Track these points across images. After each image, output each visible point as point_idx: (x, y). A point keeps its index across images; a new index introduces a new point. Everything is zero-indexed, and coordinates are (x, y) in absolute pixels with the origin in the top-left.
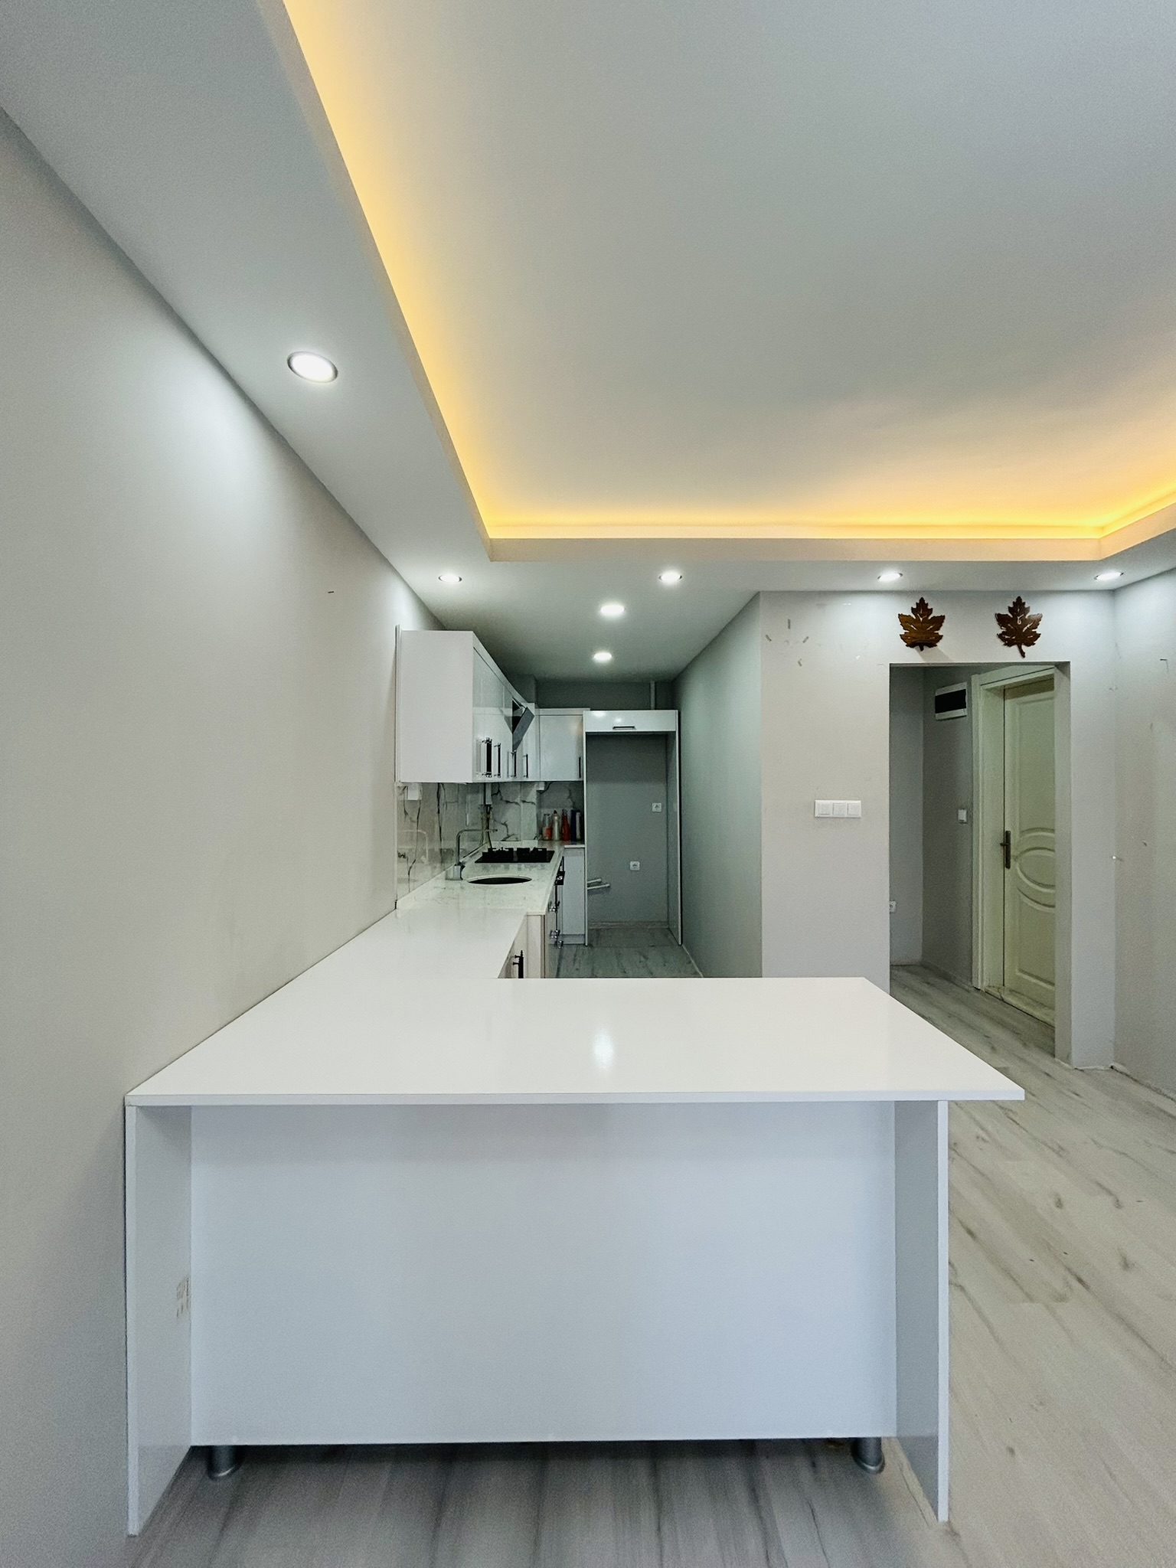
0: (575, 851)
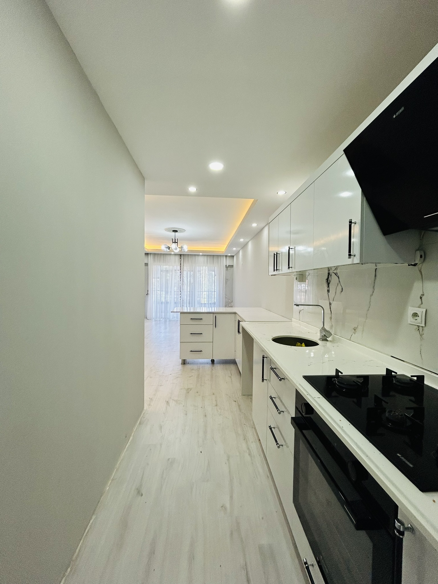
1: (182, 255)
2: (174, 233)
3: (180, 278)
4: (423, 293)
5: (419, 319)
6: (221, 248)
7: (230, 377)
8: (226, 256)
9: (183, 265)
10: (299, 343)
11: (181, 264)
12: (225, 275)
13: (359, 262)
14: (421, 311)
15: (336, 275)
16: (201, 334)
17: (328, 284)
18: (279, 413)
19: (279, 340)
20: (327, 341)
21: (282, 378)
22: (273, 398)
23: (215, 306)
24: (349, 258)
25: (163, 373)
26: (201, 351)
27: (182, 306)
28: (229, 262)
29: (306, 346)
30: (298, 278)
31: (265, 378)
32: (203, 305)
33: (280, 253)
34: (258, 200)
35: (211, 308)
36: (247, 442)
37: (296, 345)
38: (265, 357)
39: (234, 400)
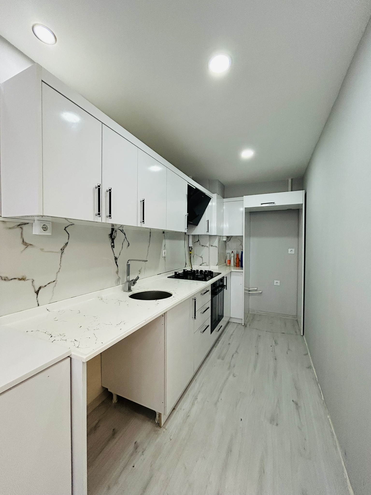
0: (239, 273)
4: (165, 244)
5: (165, 254)
15: (121, 231)
17: (113, 240)
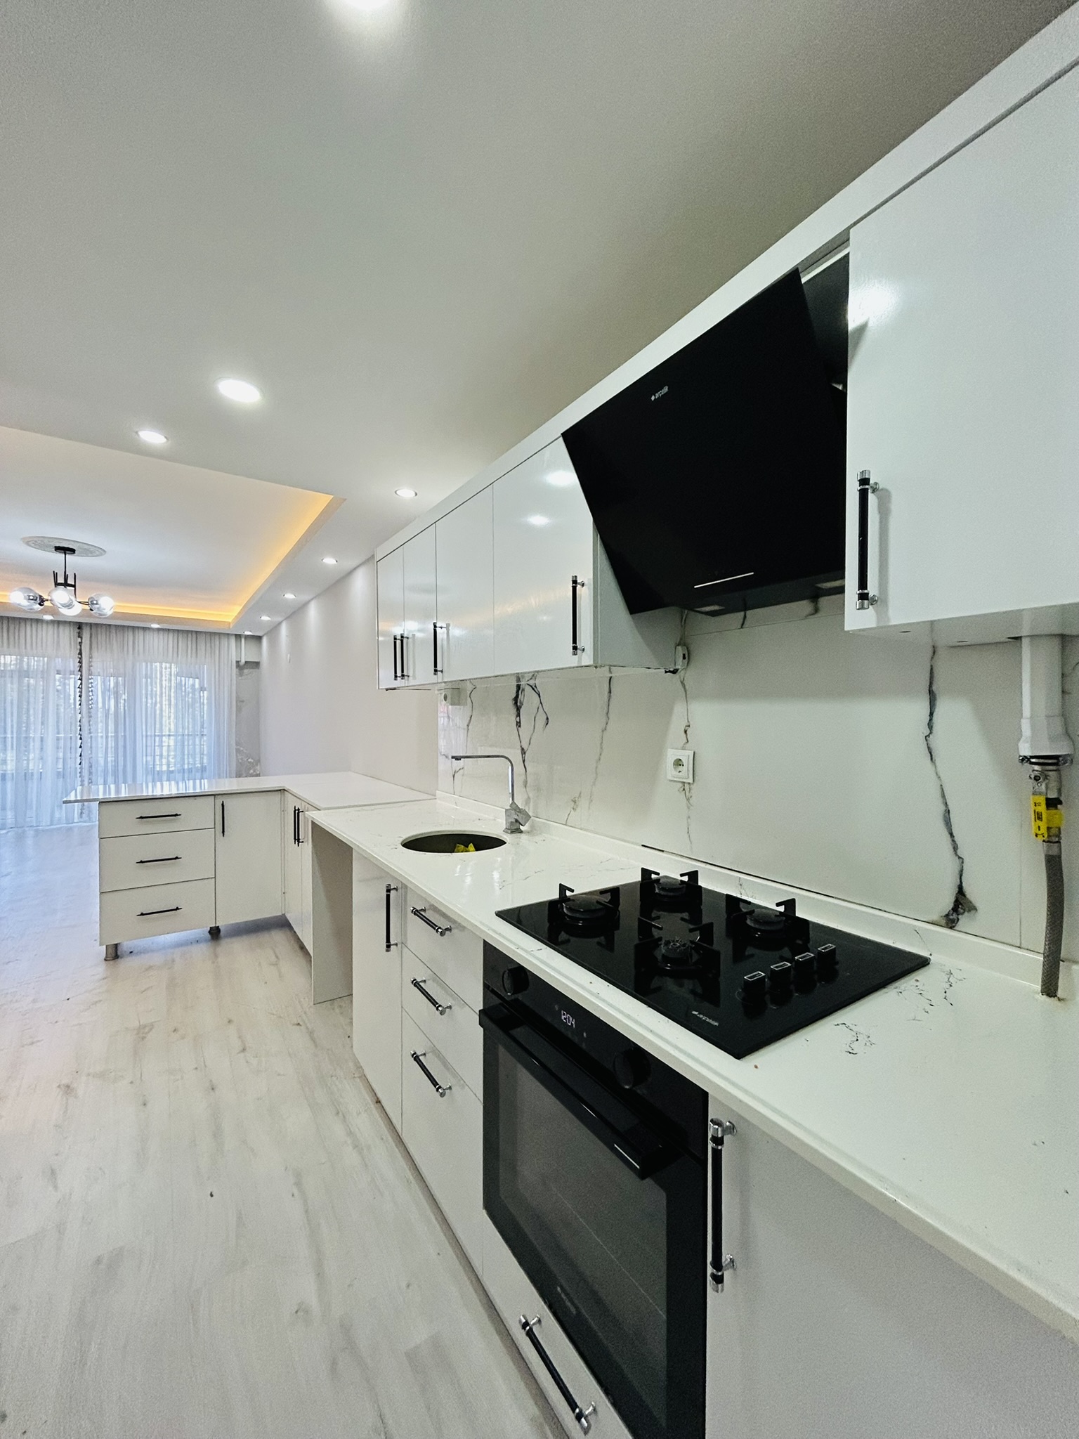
1: (84, 627)
2: (61, 556)
3: (80, 696)
4: (688, 721)
5: (684, 769)
6: (225, 614)
7: (276, 965)
8: (238, 637)
9: (91, 658)
10: (463, 846)
11: (80, 653)
12: (234, 688)
13: (590, 662)
14: (686, 756)
15: (533, 689)
16: (177, 858)
17: (518, 709)
18: (442, 1013)
19: (418, 844)
20: (521, 832)
21: (446, 929)
22: (420, 984)
23: (205, 776)
24: (575, 654)
25: (34, 1001)
26: (177, 909)
27: (86, 783)
28: (246, 653)
29: (478, 848)
30: (449, 697)
31: (392, 942)
32: (165, 777)
33: (410, 636)
34: (346, 499)
35: (191, 782)
36: (344, 1117)
37: (456, 850)
38: (393, 889)
39: (296, 1022)
